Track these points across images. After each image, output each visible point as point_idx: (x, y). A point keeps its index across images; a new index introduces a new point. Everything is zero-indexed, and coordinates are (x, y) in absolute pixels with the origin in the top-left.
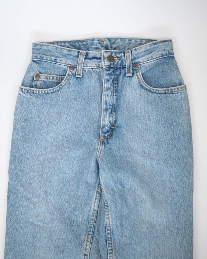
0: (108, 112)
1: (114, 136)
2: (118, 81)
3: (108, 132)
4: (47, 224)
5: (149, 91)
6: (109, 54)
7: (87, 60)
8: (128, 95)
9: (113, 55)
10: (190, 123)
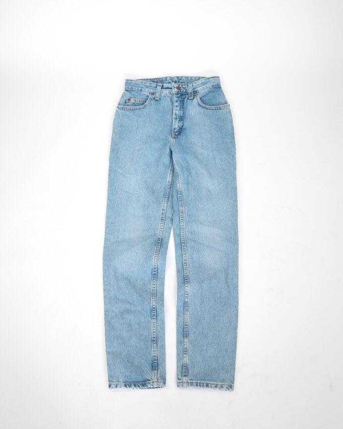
0: (177, 120)
1: (182, 134)
2: (184, 102)
3: (178, 132)
4: (136, 191)
5: (205, 108)
6: (177, 85)
7: (163, 90)
8: (190, 111)
9: (180, 86)
10: (233, 127)
